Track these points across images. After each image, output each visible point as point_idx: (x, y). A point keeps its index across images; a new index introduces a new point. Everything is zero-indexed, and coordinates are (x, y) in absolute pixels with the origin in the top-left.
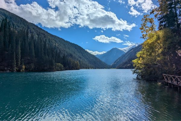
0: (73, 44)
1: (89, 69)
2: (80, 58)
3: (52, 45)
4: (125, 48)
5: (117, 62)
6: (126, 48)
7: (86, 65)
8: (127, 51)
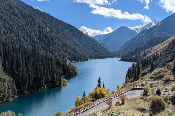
0: (68, 25)
1: (87, 60)
2: (77, 45)
3: (42, 31)
4: (137, 27)
5: (124, 48)
6: (139, 26)
7: (84, 56)
8: (139, 31)
